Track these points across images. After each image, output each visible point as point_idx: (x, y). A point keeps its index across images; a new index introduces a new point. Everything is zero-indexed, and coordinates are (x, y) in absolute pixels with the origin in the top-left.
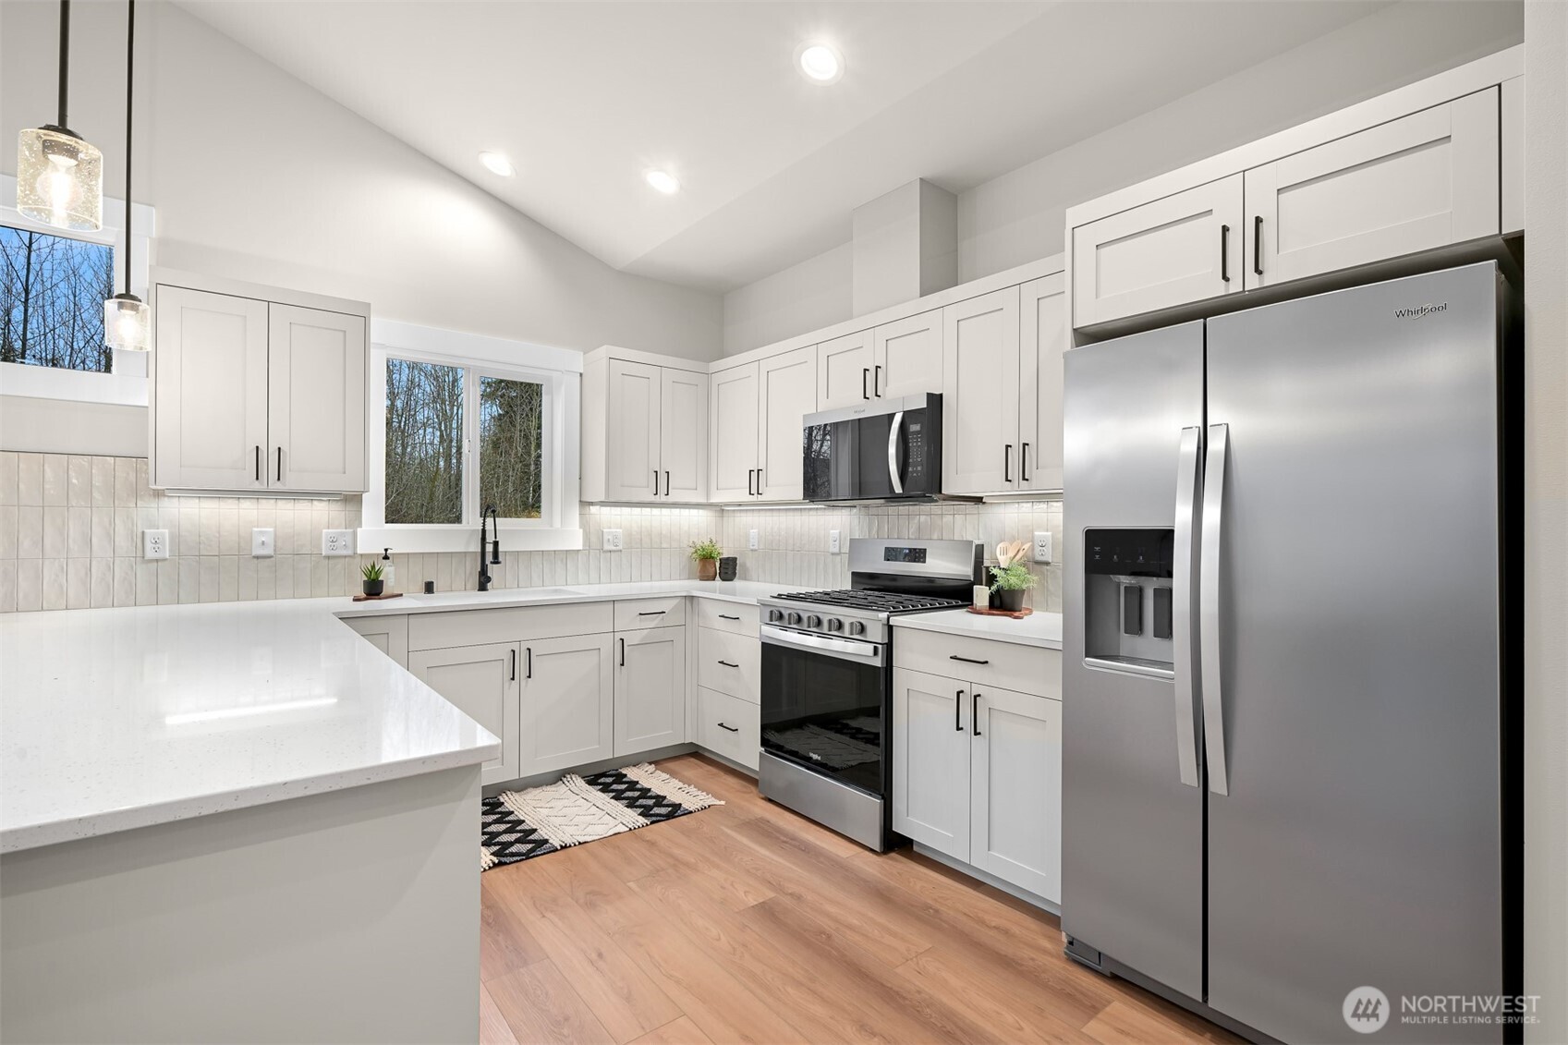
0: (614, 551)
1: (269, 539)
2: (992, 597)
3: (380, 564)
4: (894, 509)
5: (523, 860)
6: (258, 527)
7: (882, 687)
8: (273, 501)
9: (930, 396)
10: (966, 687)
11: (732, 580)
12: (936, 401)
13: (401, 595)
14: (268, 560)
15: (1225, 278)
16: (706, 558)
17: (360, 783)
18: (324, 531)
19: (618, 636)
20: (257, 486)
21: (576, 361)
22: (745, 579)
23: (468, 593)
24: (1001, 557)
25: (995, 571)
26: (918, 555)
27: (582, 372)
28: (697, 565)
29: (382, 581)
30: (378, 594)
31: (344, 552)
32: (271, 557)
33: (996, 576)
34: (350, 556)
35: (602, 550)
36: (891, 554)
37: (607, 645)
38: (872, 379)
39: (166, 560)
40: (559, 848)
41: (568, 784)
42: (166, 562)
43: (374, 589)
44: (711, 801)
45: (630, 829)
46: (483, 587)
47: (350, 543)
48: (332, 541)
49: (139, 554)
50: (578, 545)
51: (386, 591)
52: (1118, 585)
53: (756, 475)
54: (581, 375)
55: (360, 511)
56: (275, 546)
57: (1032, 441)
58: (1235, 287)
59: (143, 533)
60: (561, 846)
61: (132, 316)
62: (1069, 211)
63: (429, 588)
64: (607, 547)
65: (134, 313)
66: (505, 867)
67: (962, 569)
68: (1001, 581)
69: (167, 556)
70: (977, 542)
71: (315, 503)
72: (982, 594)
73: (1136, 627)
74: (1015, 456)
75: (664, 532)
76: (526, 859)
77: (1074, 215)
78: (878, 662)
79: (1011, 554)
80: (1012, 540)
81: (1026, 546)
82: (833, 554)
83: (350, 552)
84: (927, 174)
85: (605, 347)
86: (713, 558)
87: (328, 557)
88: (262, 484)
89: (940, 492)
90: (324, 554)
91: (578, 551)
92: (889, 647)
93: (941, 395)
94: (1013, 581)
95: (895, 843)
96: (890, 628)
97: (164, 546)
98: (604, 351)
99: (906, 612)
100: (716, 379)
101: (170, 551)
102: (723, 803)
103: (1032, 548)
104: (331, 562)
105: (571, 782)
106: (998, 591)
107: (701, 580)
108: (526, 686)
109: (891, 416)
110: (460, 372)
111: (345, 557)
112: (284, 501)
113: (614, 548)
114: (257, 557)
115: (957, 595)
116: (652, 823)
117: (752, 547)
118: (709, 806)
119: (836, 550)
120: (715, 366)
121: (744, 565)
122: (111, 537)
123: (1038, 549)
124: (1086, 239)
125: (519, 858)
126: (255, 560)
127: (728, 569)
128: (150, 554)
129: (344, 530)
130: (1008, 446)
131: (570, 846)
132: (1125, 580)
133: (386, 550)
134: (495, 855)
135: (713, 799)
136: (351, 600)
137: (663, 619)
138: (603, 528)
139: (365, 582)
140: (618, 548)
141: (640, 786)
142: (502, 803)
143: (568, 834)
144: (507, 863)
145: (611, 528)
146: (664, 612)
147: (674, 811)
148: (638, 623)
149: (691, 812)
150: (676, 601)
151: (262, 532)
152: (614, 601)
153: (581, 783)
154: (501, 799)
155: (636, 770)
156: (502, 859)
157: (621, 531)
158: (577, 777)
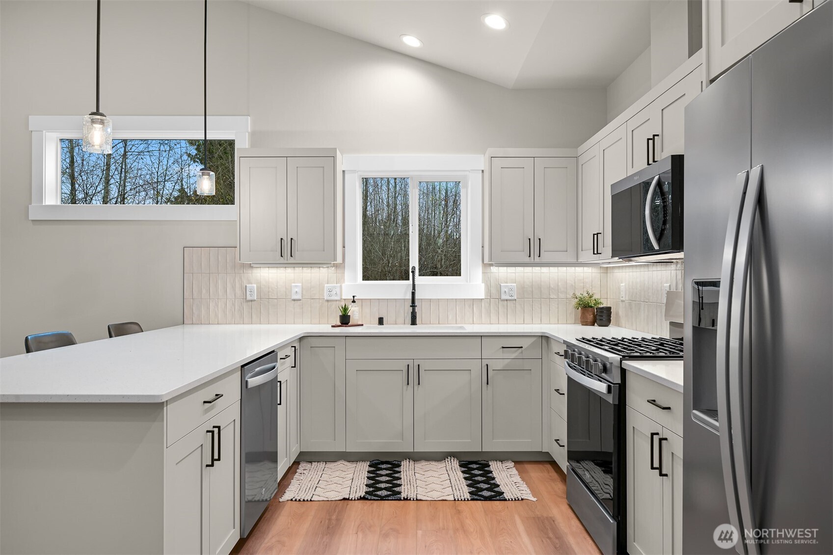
0: (510, 300)
1: (298, 290)
3: (350, 305)
5: (378, 500)
6: (294, 283)
8: (301, 268)
9: (673, 157)
10: (656, 430)
11: (607, 326)
12: (682, 161)
13: (362, 325)
14: (299, 302)
16: (586, 306)
17: (96, 402)
18: (326, 285)
19: (485, 362)
20: (281, 260)
21: (479, 161)
22: (615, 325)
23: (406, 326)
27: (483, 169)
29: (350, 316)
30: (347, 324)
31: (336, 298)
32: (300, 300)
34: (339, 300)
35: (500, 299)
37: (476, 367)
38: (652, 146)
39: (255, 300)
40: (402, 499)
41: (447, 463)
42: (255, 302)
43: (345, 320)
44: (527, 494)
45: (455, 500)
46: (413, 322)
47: (338, 293)
48: (330, 291)
49: (245, 297)
50: (482, 295)
51: (352, 322)
53: (597, 240)
54: (483, 171)
55: (344, 273)
56: (302, 294)
59: (246, 286)
60: (404, 498)
61: (207, 178)
64: (504, 297)
65: (208, 177)
66: (367, 501)
71: (321, 268)
75: (552, 286)
76: (380, 500)
78: (611, 399)
83: (338, 298)
86: (592, 307)
87: (328, 301)
88: (284, 259)
90: (326, 298)
91: (479, 299)
96: (622, 371)
97: (254, 294)
98: (488, 153)
100: (582, 160)
101: (257, 296)
102: (535, 499)
104: (329, 303)
105: (449, 462)
107: (582, 325)
108: (418, 390)
109: (653, 180)
110: (409, 181)
111: (336, 301)
112: (306, 268)
113: (510, 298)
114: (294, 300)
116: (472, 500)
117: (621, 299)
118: (522, 499)
120: (580, 150)
121: (617, 314)
122: (234, 288)
125: (376, 498)
126: (293, 302)
127: (604, 317)
128: (249, 298)
129: (336, 285)
131: (410, 500)
133: (354, 297)
134: (366, 493)
135: (531, 495)
136: (333, 326)
137: (522, 352)
138: (501, 283)
139: (340, 316)
140: (513, 298)
141: (490, 475)
142: (399, 466)
143: (415, 492)
144: (367, 499)
145: (505, 283)
146: (522, 347)
147: (495, 496)
148: (501, 354)
149: (505, 500)
150: (533, 339)
151: (296, 286)
152: (481, 336)
153: (455, 464)
154: (402, 463)
155: (499, 464)
156: (367, 496)
157: (515, 284)
158: (456, 459)
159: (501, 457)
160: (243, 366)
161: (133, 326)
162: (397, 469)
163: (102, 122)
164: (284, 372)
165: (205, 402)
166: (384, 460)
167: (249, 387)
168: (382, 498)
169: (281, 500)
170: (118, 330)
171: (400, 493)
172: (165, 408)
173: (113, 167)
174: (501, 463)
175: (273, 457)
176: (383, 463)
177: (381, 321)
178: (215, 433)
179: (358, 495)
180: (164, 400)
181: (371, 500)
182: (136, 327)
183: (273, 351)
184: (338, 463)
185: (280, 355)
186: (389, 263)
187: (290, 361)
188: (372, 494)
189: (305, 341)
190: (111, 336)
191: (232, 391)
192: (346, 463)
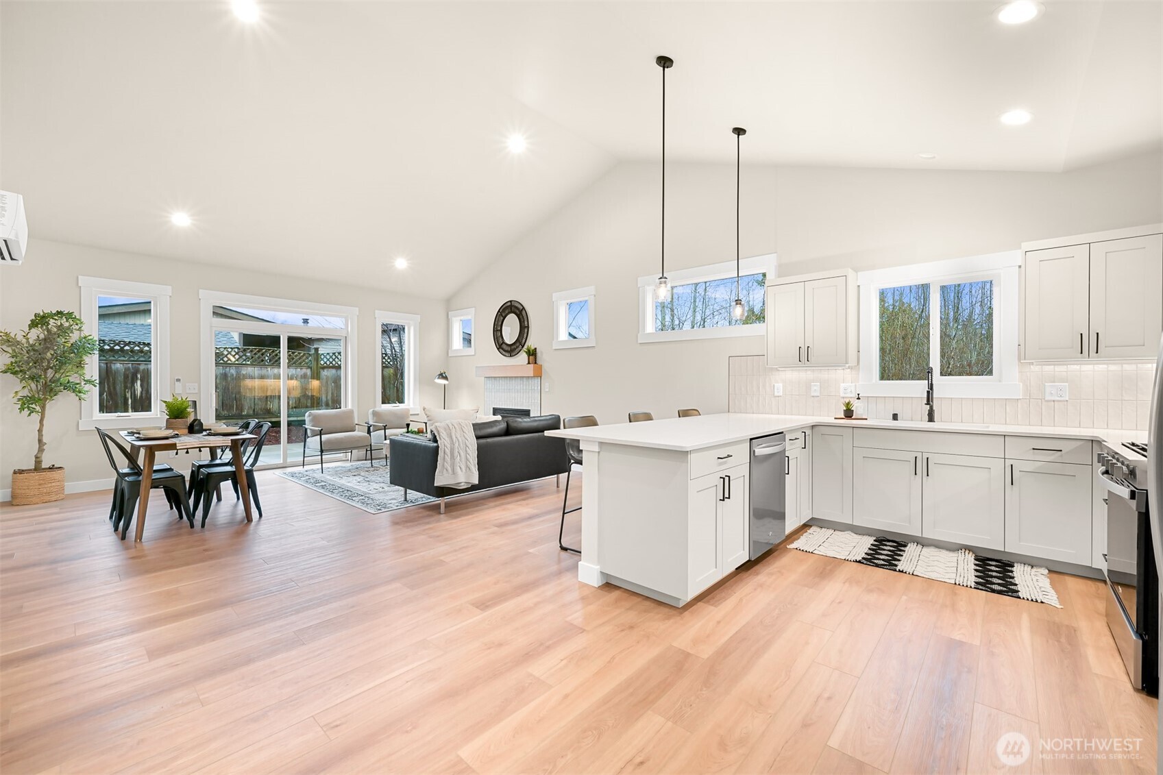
0: (1058, 401)
3: (853, 401)
5: (873, 566)
6: (813, 382)
8: (819, 371)
13: (867, 418)
14: (817, 398)
18: (841, 384)
19: (1009, 462)
23: (922, 422)
27: (1020, 265)
29: (853, 410)
30: (851, 417)
32: (819, 396)
35: (1043, 399)
37: (998, 466)
39: (781, 396)
40: (898, 570)
41: (959, 554)
43: (849, 414)
44: (1052, 599)
45: (955, 584)
48: (844, 390)
49: (773, 393)
50: (1019, 395)
51: (855, 415)
54: (1020, 267)
56: (820, 391)
59: (774, 385)
60: (900, 570)
64: (1050, 397)
71: (837, 370)
76: (875, 566)
85: (1023, 244)
87: (843, 397)
88: (802, 363)
90: (840, 395)
91: (1018, 399)
97: (781, 391)
98: (1023, 247)
101: (783, 393)
102: (1059, 606)
104: (840, 399)
105: (963, 554)
108: (926, 481)
111: (846, 397)
112: (823, 370)
116: (975, 588)
118: (1042, 602)
122: (765, 386)
125: (871, 564)
126: (813, 398)
128: (776, 394)
129: (851, 384)
131: (905, 572)
134: (863, 558)
135: (1057, 602)
136: (835, 418)
137: (1061, 456)
138: (1046, 382)
139: (844, 410)
140: (1062, 399)
141: (1010, 574)
142: (905, 546)
143: (914, 568)
144: (863, 563)
145: (1052, 382)
146: (1061, 451)
147: (1005, 591)
148: (1031, 455)
149: (1020, 598)
150: (1079, 443)
151: (815, 385)
152: (1005, 436)
153: (970, 558)
154: (909, 545)
155: (1028, 568)
156: (863, 561)
157: (1067, 384)
158: (971, 553)
159: (1032, 563)
160: (751, 439)
161: (694, 411)
162: (902, 548)
163: (665, 282)
164: (793, 451)
165: (718, 458)
166: (891, 539)
167: (756, 454)
168: (877, 566)
169: (788, 547)
170: (684, 414)
171: (896, 566)
172: (689, 456)
173: (697, 300)
174: (1030, 567)
175: (781, 516)
176: (889, 541)
177: (895, 417)
178: (726, 480)
179: (854, 559)
180: (689, 450)
181: (866, 564)
182: (697, 413)
183: (782, 433)
184: (846, 533)
185: (788, 437)
186: (949, 364)
187: (800, 443)
188: (870, 559)
189: (816, 429)
190: (679, 417)
191: (742, 454)
192: (853, 534)
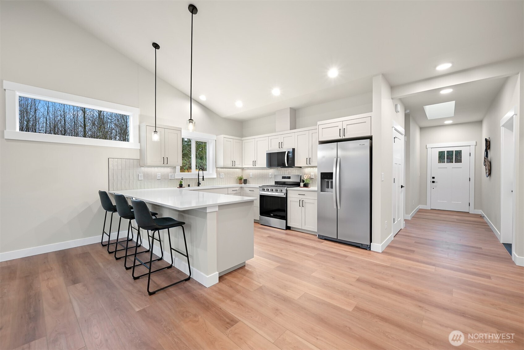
2: (304, 185)
3: (182, 180)
4: (285, 169)
6: (158, 173)
7: (286, 201)
8: (165, 168)
9: (293, 149)
10: (301, 199)
11: (246, 184)
12: (294, 150)
13: (185, 187)
15: (340, 136)
16: (241, 179)
18: (170, 174)
20: (163, 165)
21: (214, 137)
22: (249, 184)
24: (305, 178)
25: (304, 180)
26: (289, 178)
28: (239, 181)
29: (182, 184)
31: (173, 178)
32: (160, 179)
33: (304, 181)
34: (175, 179)
36: (284, 178)
38: (281, 144)
42: (142, 181)
46: (198, 186)
47: (174, 176)
48: (171, 176)
49: (138, 179)
51: (183, 186)
52: (325, 181)
53: (254, 163)
55: (176, 170)
56: (161, 177)
57: (311, 158)
58: (341, 138)
59: (138, 174)
62: (318, 122)
63: (189, 186)
64: (221, 177)
67: (298, 180)
68: (305, 182)
69: (142, 179)
70: (300, 175)
71: (168, 168)
72: (302, 184)
73: (328, 187)
74: (308, 160)
77: (319, 123)
78: (285, 196)
79: (307, 177)
80: (307, 175)
81: (309, 176)
82: (270, 178)
84: (291, 107)
85: (223, 135)
87: (170, 179)
89: (294, 166)
91: (215, 178)
92: (287, 193)
93: (294, 149)
94: (308, 182)
95: (288, 228)
96: (287, 190)
97: (142, 177)
98: (222, 136)
99: (289, 187)
100: (244, 142)
103: (310, 176)
104: (172, 180)
106: (305, 184)
107: (240, 184)
109: (285, 152)
110: (191, 140)
112: (162, 168)
114: (158, 179)
115: (298, 185)
117: (250, 177)
119: (271, 177)
120: (243, 139)
121: (249, 181)
122: (133, 175)
123: (311, 176)
124: (321, 127)
127: (245, 182)
128: (140, 179)
129: (173, 174)
130: (307, 158)
132: (326, 180)
133: (182, 178)
138: (220, 173)
139: (179, 184)
140: (223, 177)
146: (237, 190)
151: (161, 174)
157: (223, 174)
